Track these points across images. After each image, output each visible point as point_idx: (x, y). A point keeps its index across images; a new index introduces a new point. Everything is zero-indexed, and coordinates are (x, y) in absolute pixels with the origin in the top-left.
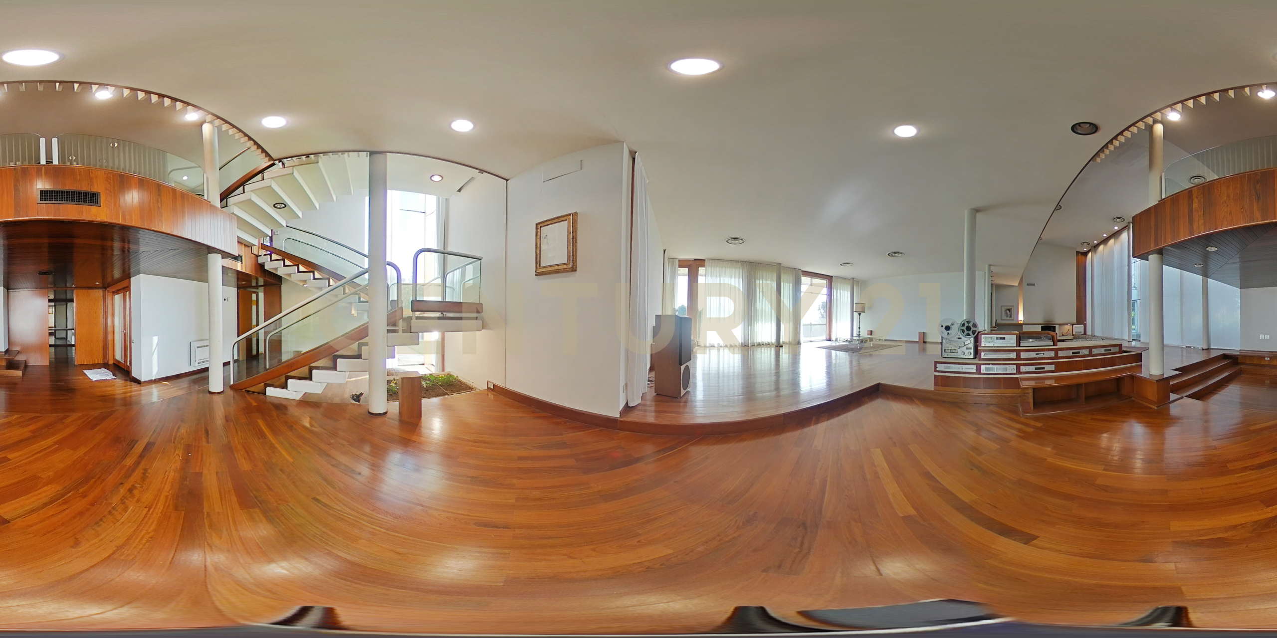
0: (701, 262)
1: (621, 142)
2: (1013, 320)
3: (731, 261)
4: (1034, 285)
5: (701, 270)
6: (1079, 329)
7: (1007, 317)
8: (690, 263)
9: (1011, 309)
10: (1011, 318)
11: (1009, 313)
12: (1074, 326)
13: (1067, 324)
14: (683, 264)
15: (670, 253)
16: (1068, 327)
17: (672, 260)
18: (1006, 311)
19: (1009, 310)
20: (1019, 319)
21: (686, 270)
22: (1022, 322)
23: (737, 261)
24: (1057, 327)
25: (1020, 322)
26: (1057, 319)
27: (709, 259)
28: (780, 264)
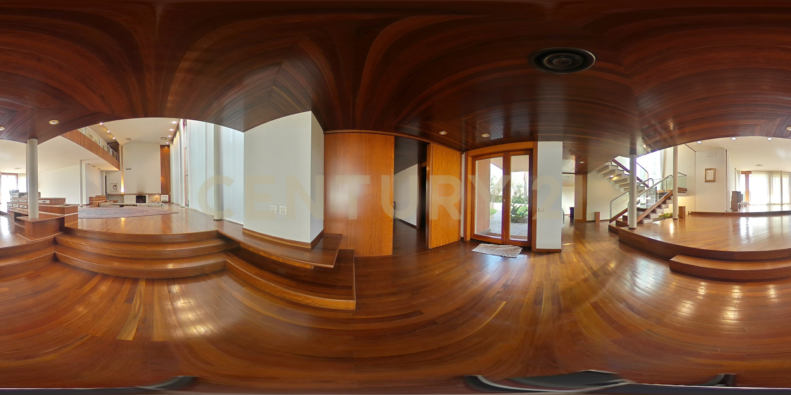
0: (750, 172)
1: (724, 149)
2: (118, 192)
3: (762, 171)
4: (130, 169)
5: (750, 175)
6: (165, 198)
7: (114, 190)
8: (746, 172)
9: (117, 185)
10: (116, 191)
11: (115, 188)
12: (161, 196)
13: (155, 194)
14: (743, 173)
15: (737, 169)
16: (157, 196)
17: (738, 172)
18: (113, 186)
19: (115, 186)
20: (122, 191)
21: (744, 175)
22: (123, 193)
23: (764, 171)
24: (147, 196)
25: (122, 193)
26: (147, 191)
27: (753, 171)
28: (781, 171)
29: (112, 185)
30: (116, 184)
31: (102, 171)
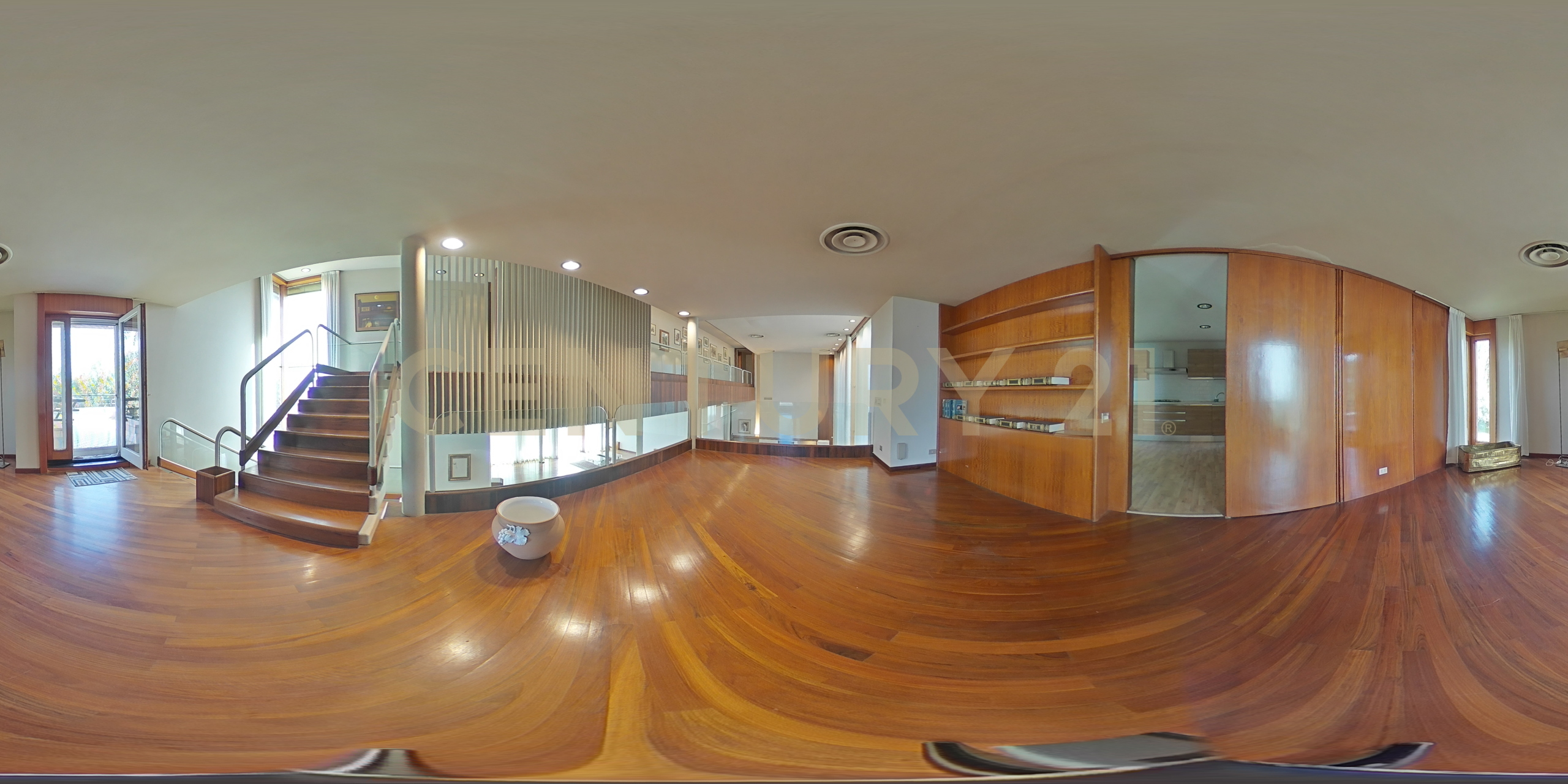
2: (750, 433)
7: (744, 430)
11: (746, 427)
18: (743, 424)
19: (746, 424)
20: (755, 433)
25: (756, 436)
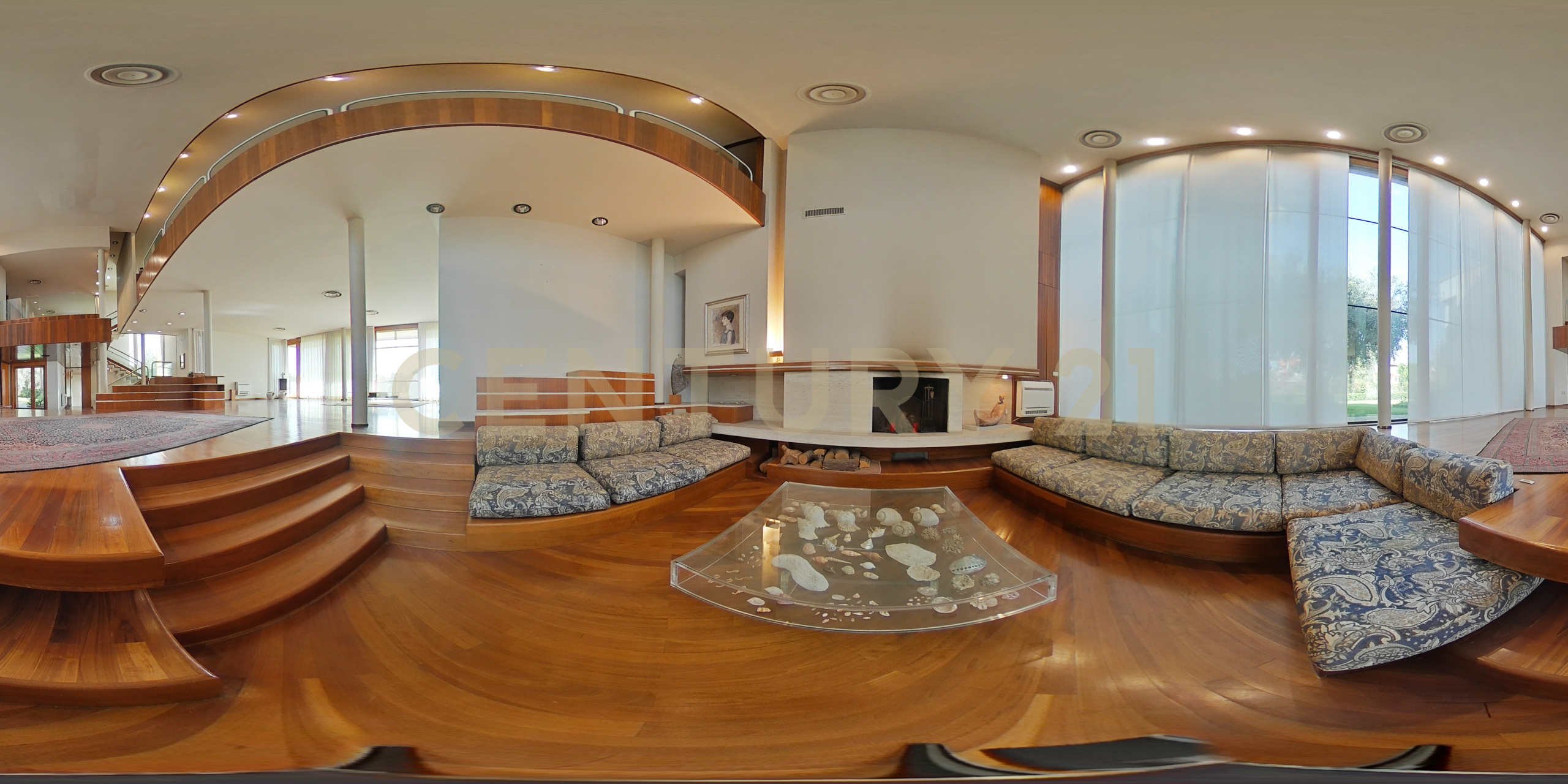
2: (742, 352)
4: (841, 210)
7: (723, 341)
8: (295, 341)
10: (736, 346)
11: (729, 327)
14: (291, 342)
18: (718, 320)
21: (294, 346)
22: (779, 359)
28: (342, 328)
29: (710, 314)
30: (735, 303)
31: (647, 245)
